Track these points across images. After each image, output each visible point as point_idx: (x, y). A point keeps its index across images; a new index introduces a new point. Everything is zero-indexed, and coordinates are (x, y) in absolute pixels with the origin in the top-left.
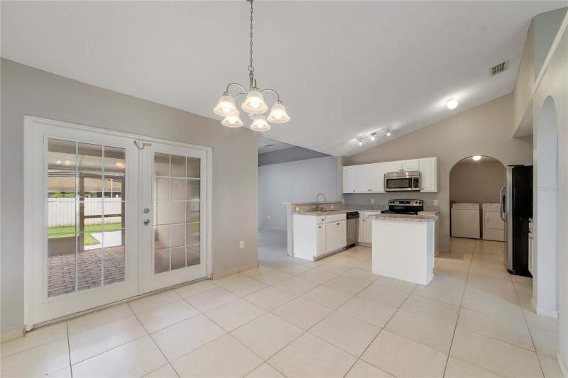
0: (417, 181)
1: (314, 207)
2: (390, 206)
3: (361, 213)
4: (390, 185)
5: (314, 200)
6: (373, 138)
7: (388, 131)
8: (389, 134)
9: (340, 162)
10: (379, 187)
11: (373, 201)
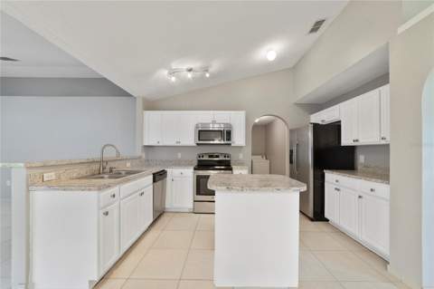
0: (229, 133)
1: (96, 167)
2: (199, 161)
3: (169, 171)
4: (202, 137)
5: (97, 156)
6: (190, 75)
7: (207, 71)
8: (208, 75)
9: (139, 104)
10: (190, 139)
11: (179, 155)
